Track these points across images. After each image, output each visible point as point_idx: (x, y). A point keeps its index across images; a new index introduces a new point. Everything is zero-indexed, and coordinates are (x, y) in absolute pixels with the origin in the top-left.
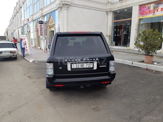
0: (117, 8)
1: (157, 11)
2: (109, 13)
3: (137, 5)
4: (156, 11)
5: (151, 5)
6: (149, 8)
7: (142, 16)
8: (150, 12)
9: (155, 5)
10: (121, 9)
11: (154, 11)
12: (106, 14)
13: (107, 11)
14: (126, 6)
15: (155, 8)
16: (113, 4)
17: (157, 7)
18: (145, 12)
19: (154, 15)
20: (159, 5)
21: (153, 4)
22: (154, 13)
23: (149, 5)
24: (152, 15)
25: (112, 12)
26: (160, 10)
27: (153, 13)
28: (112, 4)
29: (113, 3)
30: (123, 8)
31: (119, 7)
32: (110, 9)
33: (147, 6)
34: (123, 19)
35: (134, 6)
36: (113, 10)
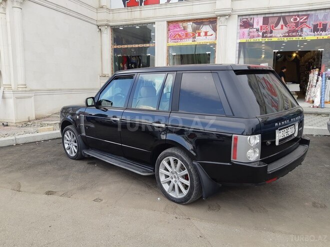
0: (122, 21)
1: (199, 35)
2: (103, 28)
3: (163, 21)
4: (197, 35)
5: (188, 23)
6: (185, 29)
7: (174, 41)
8: (187, 35)
9: (195, 25)
10: (130, 25)
11: (194, 35)
12: (98, 30)
13: (99, 23)
14: (141, 19)
15: (194, 30)
16: (111, 12)
17: (198, 29)
18: (179, 34)
19: (194, 41)
20: (202, 26)
21: (191, 23)
22: (195, 38)
23: (185, 24)
24: (191, 42)
25: (109, 28)
26: (202, 34)
27: (193, 38)
28: (110, 10)
29: (112, 10)
30: (135, 22)
31: (126, 20)
32: (108, 21)
33: (181, 24)
34: (141, 44)
35: (158, 21)
36: (111, 24)
